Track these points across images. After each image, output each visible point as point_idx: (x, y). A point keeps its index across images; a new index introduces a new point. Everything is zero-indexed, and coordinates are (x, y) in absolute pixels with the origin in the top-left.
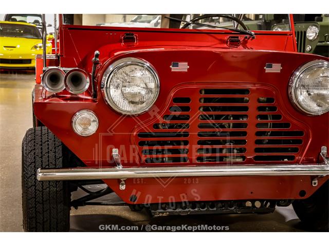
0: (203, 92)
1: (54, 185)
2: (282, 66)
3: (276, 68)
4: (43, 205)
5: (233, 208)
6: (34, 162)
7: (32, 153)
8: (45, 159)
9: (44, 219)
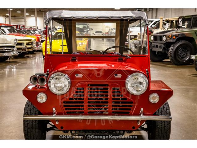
0: (90, 85)
1: (35, 122)
2: (121, 75)
3: (119, 76)
4: (30, 129)
5: (107, 134)
6: (28, 112)
7: (27, 109)
8: (32, 111)
9: (31, 135)
